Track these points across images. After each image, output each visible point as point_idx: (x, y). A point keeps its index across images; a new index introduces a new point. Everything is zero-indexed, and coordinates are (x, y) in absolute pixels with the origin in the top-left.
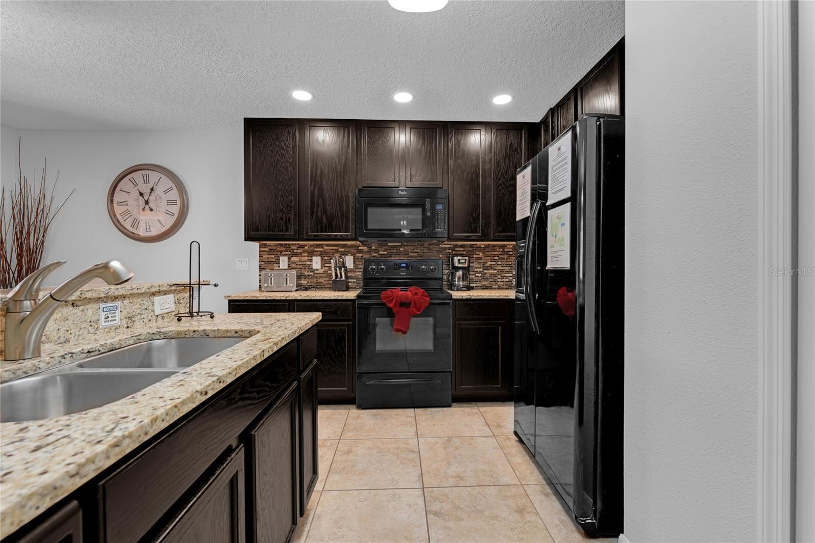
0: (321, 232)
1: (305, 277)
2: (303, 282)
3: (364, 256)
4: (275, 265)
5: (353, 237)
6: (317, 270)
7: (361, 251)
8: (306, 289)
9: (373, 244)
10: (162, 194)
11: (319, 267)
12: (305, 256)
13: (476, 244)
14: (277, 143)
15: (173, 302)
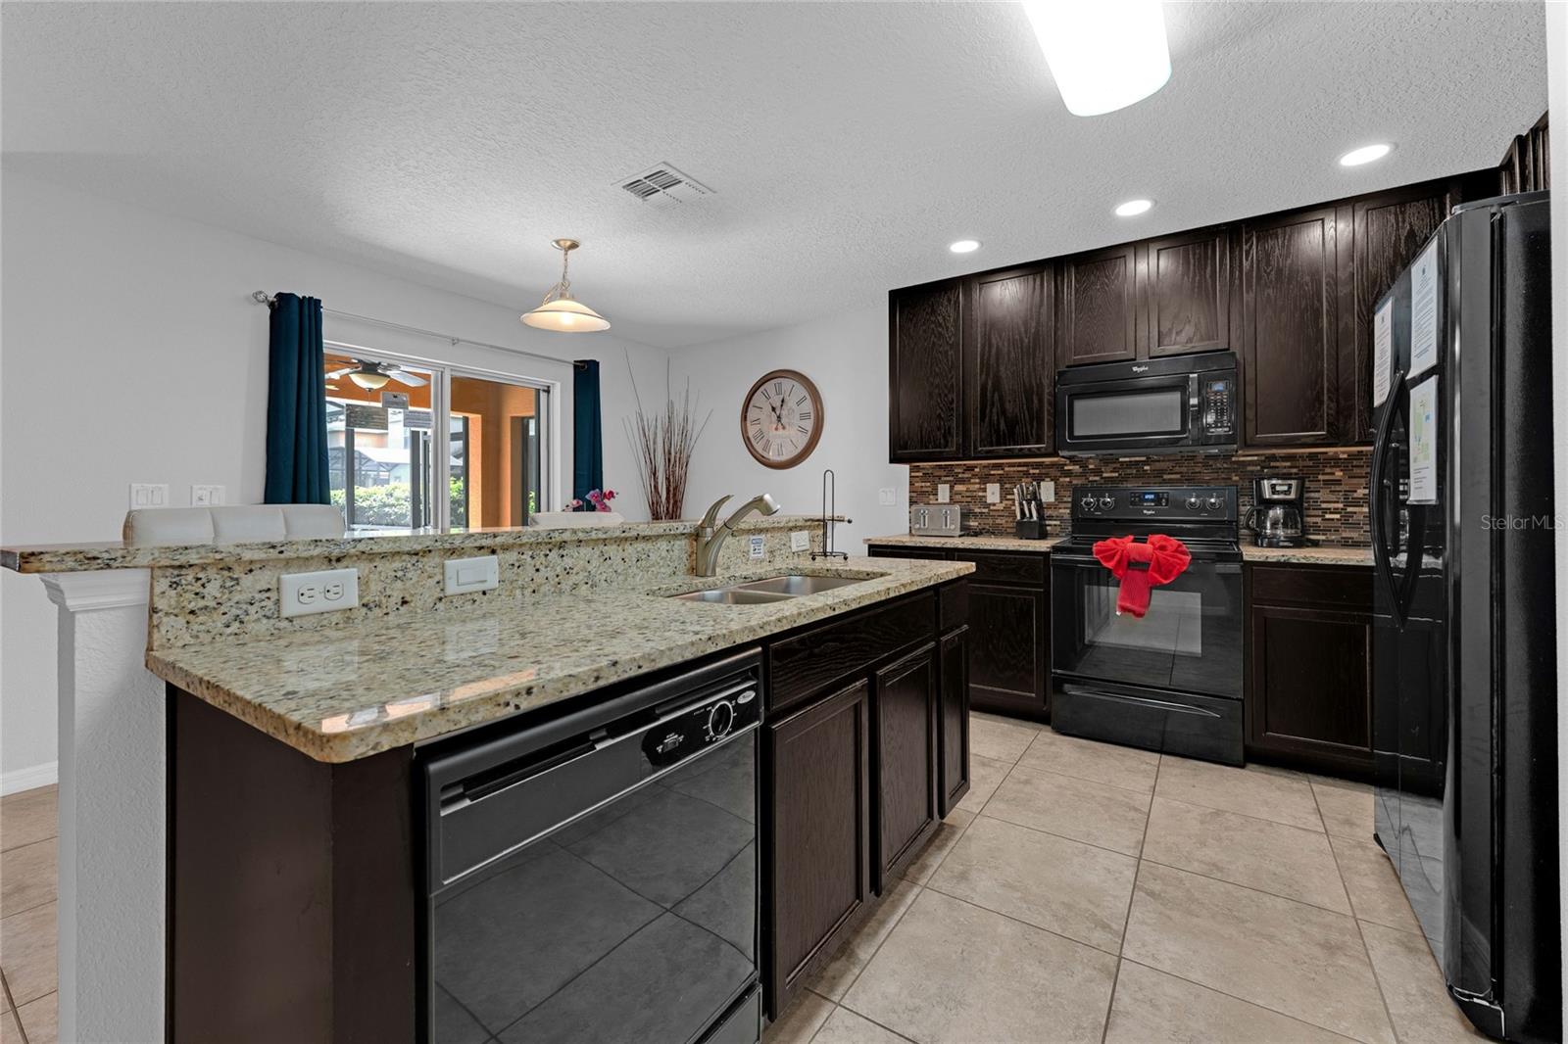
0: (997, 446)
1: (975, 515)
2: (972, 524)
3: (1075, 482)
4: (931, 497)
5: (1050, 450)
6: (994, 505)
7: (1069, 474)
8: (976, 534)
9: (1091, 461)
10: (795, 407)
11: (997, 500)
12: (976, 483)
13: (1326, 453)
14: (933, 319)
15: (807, 540)
